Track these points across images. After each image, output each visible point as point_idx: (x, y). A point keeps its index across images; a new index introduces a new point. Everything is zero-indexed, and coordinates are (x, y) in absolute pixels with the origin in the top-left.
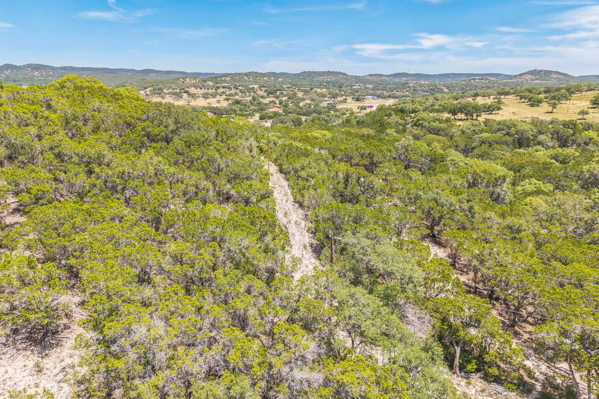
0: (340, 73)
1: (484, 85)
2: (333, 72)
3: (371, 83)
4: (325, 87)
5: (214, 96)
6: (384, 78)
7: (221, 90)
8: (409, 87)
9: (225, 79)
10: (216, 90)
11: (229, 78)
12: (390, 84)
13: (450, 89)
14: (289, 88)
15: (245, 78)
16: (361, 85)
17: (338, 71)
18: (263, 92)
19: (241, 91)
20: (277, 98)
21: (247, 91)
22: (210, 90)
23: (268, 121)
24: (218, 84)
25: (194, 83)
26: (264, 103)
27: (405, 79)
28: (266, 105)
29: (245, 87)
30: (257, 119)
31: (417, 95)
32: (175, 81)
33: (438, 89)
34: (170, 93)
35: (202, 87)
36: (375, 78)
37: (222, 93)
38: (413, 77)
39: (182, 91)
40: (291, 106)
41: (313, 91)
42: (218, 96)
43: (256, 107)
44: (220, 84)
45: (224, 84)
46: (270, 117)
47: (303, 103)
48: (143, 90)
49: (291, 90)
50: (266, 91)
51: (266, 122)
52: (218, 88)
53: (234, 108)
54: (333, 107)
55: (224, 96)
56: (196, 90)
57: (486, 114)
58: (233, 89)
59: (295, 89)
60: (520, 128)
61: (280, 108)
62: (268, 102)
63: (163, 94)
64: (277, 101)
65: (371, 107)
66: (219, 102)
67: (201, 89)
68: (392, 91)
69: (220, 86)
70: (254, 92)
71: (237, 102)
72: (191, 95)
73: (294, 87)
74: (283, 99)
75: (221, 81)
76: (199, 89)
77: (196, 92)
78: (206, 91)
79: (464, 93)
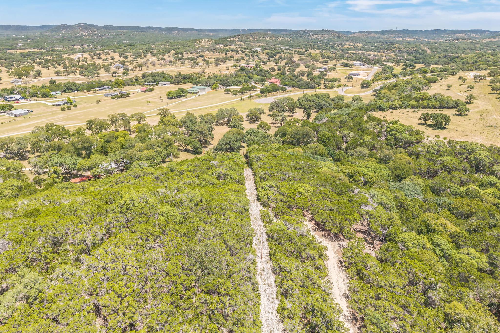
0: (333, 31)
1: (466, 47)
2: (327, 30)
3: (360, 41)
4: (319, 48)
5: (224, 60)
6: (373, 35)
7: (230, 54)
8: (395, 48)
9: (233, 40)
10: (226, 54)
11: (237, 39)
12: (378, 42)
13: (433, 50)
14: (287, 49)
15: (251, 38)
16: (351, 44)
17: (331, 30)
18: (264, 55)
19: (246, 54)
20: (276, 63)
21: (252, 55)
22: (221, 54)
23: (267, 95)
24: (227, 46)
25: (208, 45)
26: (265, 70)
27: (392, 35)
28: (267, 71)
29: (250, 49)
30: (258, 92)
31: (402, 58)
32: (193, 44)
33: (422, 50)
34: (188, 58)
35: (214, 50)
36: (364, 35)
37: (231, 57)
38: (400, 34)
39: (198, 55)
40: (288, 73)
41: (308, 52)
42: (227, 61)
43: (258, 75)
44: (229, 46)
45: (233, 47)
46: (269, 91)
47: (297, 70)
48: (167, 53)
49: (288, 53)
50: (267, 54)
51: (265, 96)
52: (227, 51)
53: (240, 79)
54: (323, 75)
55: (232, 61)
56: (209, 54)
57: (456, 115)
58: (240, 52)
59: (292, 51)
60: (478, 156)
61: (278, 78)
62: (268, 69)
63: (183, 60)
64: (276, 68)
65: (357, 75)
66: (227, 68)
67: (213, 52)
68: (379, 52)
69: (229, 49)
70: (257, 56)
71: (243, 69)
72: (205, 60)
73: (292, 49)
74: (282, 63)
75: (230, 42)
76: (212, 52)
77: (210, 57)
78: (217, 55)
79: (445, 57)
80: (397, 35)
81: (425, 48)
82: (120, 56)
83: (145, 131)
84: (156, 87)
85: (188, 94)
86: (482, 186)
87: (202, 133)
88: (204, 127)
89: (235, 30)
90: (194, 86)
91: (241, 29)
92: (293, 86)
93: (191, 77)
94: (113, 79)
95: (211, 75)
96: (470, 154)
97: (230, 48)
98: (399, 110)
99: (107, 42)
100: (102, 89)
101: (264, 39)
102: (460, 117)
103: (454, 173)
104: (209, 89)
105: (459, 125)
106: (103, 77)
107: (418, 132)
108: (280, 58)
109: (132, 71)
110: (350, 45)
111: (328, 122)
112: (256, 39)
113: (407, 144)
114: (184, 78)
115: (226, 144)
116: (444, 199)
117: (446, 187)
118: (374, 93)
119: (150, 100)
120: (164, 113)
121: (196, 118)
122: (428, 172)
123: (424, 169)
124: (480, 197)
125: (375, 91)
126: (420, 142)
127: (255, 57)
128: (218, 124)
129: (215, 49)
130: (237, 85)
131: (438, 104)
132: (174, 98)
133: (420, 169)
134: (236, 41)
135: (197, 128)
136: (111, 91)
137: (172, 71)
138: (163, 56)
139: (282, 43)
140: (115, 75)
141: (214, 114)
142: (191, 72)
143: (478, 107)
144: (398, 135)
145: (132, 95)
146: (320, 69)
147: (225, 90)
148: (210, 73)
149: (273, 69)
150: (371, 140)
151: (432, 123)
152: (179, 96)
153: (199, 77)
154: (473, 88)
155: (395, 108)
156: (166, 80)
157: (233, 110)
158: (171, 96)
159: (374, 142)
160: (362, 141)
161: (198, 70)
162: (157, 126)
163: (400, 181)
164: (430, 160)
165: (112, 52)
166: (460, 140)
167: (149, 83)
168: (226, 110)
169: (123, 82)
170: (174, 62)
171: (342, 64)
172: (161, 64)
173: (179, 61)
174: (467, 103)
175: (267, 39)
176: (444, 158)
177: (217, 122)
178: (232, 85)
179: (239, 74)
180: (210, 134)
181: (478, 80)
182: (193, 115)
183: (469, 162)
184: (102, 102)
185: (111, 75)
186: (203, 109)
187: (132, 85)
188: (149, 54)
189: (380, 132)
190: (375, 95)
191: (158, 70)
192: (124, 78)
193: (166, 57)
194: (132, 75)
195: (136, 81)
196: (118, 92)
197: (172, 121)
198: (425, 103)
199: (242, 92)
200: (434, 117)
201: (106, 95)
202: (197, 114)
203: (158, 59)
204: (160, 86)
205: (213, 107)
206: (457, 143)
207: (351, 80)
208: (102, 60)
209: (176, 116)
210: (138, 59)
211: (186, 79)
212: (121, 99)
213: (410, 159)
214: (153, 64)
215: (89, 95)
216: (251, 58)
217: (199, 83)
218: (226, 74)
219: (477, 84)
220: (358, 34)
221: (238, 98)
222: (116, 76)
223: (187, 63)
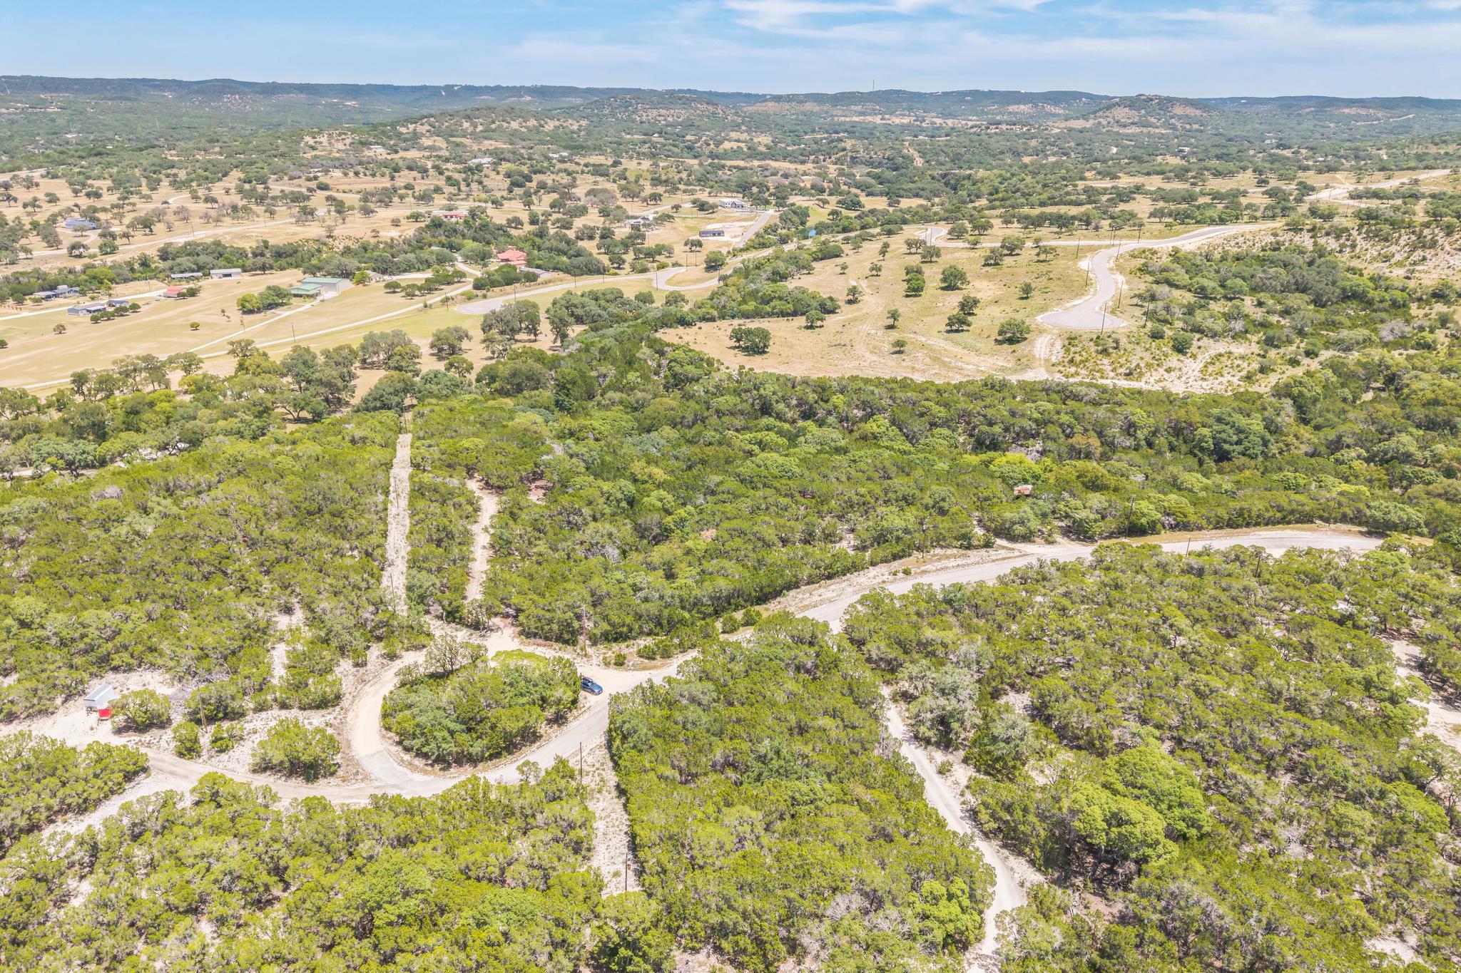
3: (770, 126)
4: (653, 152)
5: (386, 198)
6: (809, 106)
7: (404, 177)
8: (844, 149)
9: (414, 132)
10: (392, 178)
11: (426, 126)
13: (930, 157)
14: (562, 161)
15: (466, 125)
16: (744, 136)
18: (500, 177)
19: (449, 178)
20: (528, 204)
21: (464, 180)
22: (378, 178)
23: (489, 294)
24: (396, 152)
25: (339, 151)
26: (495, 225)
27: (859, 108)
28: (500, 228)
29: (460, 163)
30: (468, 287)
31: (848, 179)
32: (294, 147)
33: (904, 157)
34: (284, 195)
35: (359, 168)
36: (787, 106)
37: (406, 187)
38: (878, 103)
39: (313, 184)
40: (552, 232)
41: (620, 168)
42: (396, 199)
43: (474, 239)
44: (402, 154)
45: (413, 154)
46: (494, 284)
47: (578, 223)
48: (219, 180)
49: (565, 170)
50: (508, 175)
51: (485, 297)
52: (397, 170)
53: (425, 254)
54: (637, 234)
55: (410, 200)
56: (346, 180)
57: (806, 327)
58: (431, 172)
59: (577, 164)
61: (521, 250)
62: (504, 222)
63: (268, 201)
64: (525, 217)
65: (718, 234)
66: (396, 223)
67: (357, 174)
68: (803, 162)
69: (401, 163)
70: (480, 183)
71: (437, 224)
72: (335, 199)
73: (577, 159)
74: (542, 204)
75: (405, 140)
76: (351, 174)
77: (347, 188)
78: (369, 184)
79: (944, 176)
80: (869, 105)
81: (915, 152)
82: (76, 192)
83: (208, 388)
84: (204, 283)
85: (294, 300)
87: (328, 385)
88: (332, 373)
89: (425, 87)
90: (309, 278)
91: (442, 84)
92: (556, 269)
93: (296, 252)
94: (78, 265)
95: (350, 243)
97: (404, 159)
99: (11, 137)
100: (56, 296)
101: (505, 125)
104: (346, 284)
106: (45, 260)
108: (542, 186)
109: (125, 240)
110: (738, 141)
111: (579, 350)
112: (480, 128)
114: (279, 254)
115: (375, 399)
119: (196, 318)
120: (242, 349)
121: (315, 357)
127: (474, 186)
128: (365, 365)
129: (361, 163)
130: (419, 270)
132: (259, 311)
134: (423, 135)
135: (317, 375)
136: (81, 299)
137: (243, 237)
138: (209, 189)
139: (555, 138)
140: (76, 252)
141: (355, 346)
142: (296, 238)
145: (143, 309)
146: (632, 221)
147: (388, 286)
148: (349, 238)
149: (516, 222)
151: (748, 344)
152: (270, 306)
153: (319, 251)
154: (879, 270)
156: (230, 263)
157: (397, 334)
158: (249, 306)
161: (313, 231)
162: (231, 377)
165: (43, 176)
167: (182, 272)
168: (383, 336)
169: (112, 274)
170: (245, 208)
171: (694, 203)
172: (206, 216)
173: (257, 204)
174: (849, 302)
175: (514, 125)
177: (364, 361)
178: (405, 271)
179: (428, 237)
180: (346, 387)
181: (913, 250)
182: (307, 350)
184: (70, 331)
185: (65, 251)
186: (332, 333)
187: (134, 279)
188: (165, 183)
191: (203, 234)
192: (109, 260)
193: (217, 190)
194: (128, 252)
195: (143, 269)
196: (102, 302)
197: (264, 364)
199: (429, 287)
200: (746, 334)
201: (74, 311)
202: (316, 348)
203: (195, 198)
204: (216, 279)
205: (356, 328)
207: (698, 249)
208: (20, 204)
209: (270, 353)
210: (135, 198)
211: (285, 256)
212: (117, 319)
213: (677, 403)
214: (183, 214)
215: (25, 314)
216: (463, 188)
217: (320, 269)
218: (392, 239)
220: (771, 104)
221: (418, 303)
222: (80, 256)
223: (281, 209)
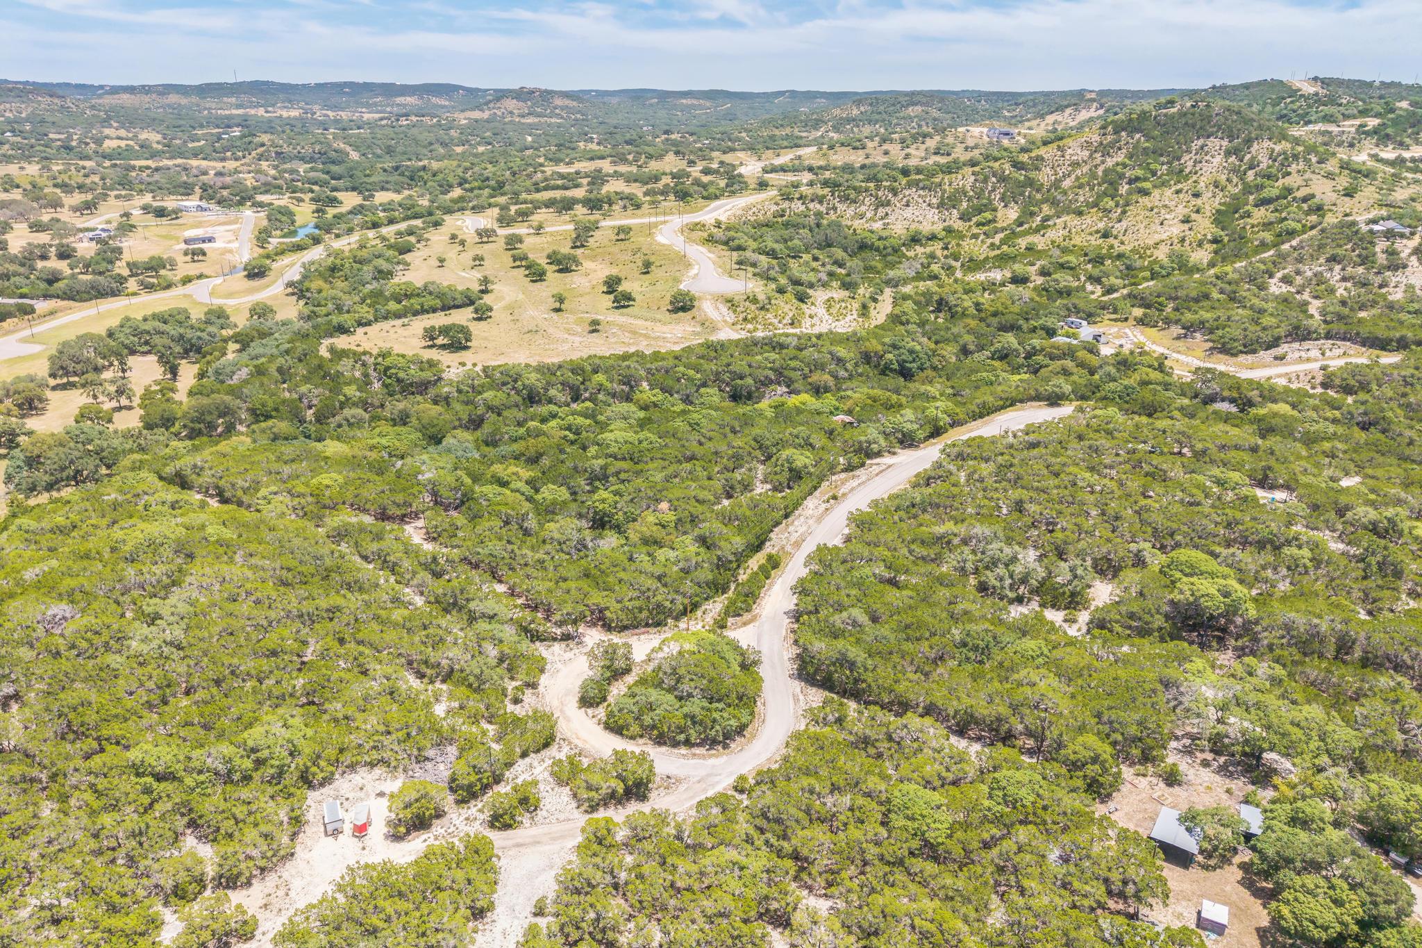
1: (432, 137)
3: (146, 121)
4: (25, 154)
8: (263, 145)
13: (362, 150)
16: (123, 133)
27: (234, 100)
31: (294, 176)
33: (336, 151)
38: (250, 94)
57: (475, 319)
60: (527, 382)
65: (210, 241)
68: (223, 160)
79: (397, 168)
80: (245, 98)
81: (342, 146)
86: (544, 421)
92: (47, 297)
96: (515, 381)
98: (376, 327)
102: (482, 323)
103: (505, 413)
105: (486, 339)
107: (432, 364)
110: (120, 138)
111: (252, 375)
113: (422, 387)
116: (504, 449)
117: (502, 434)
118: (290, 290)
122: (471, 421)
123: (465, 417)
124: (544, 434)
125: (290, 284)
126: (440, 379)
131: (438, 303)
133: (460, 419)
143: (503, 298)
144: (402, 375)
146: (88, 234)
150: (358, 394)
151: (445, 341)
154: (482, 259)
155: (369, 324)
159: (364, 395)
160: (342, 398)
163: (439, 442)
164: (467, 403)
166: (496, 363)
171: (142, 209)
174: (482, 292)
176: (485, 395)
181: (484, 238)
183: (518, 393)
189: (366, 375)
190: (293, 294)
198: (415, 303)
200: (445, 331)
206: (494, 368)
207: (200, 258)
213: (438, 408)
219: (486, 246)
